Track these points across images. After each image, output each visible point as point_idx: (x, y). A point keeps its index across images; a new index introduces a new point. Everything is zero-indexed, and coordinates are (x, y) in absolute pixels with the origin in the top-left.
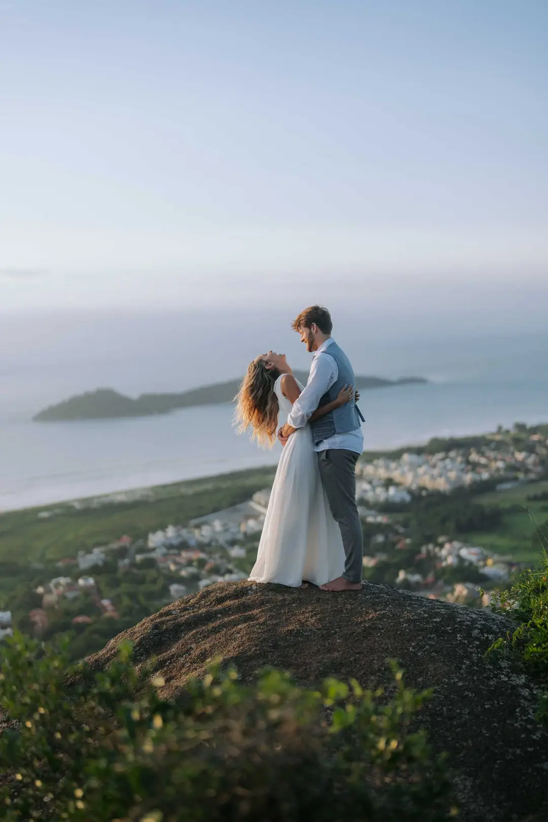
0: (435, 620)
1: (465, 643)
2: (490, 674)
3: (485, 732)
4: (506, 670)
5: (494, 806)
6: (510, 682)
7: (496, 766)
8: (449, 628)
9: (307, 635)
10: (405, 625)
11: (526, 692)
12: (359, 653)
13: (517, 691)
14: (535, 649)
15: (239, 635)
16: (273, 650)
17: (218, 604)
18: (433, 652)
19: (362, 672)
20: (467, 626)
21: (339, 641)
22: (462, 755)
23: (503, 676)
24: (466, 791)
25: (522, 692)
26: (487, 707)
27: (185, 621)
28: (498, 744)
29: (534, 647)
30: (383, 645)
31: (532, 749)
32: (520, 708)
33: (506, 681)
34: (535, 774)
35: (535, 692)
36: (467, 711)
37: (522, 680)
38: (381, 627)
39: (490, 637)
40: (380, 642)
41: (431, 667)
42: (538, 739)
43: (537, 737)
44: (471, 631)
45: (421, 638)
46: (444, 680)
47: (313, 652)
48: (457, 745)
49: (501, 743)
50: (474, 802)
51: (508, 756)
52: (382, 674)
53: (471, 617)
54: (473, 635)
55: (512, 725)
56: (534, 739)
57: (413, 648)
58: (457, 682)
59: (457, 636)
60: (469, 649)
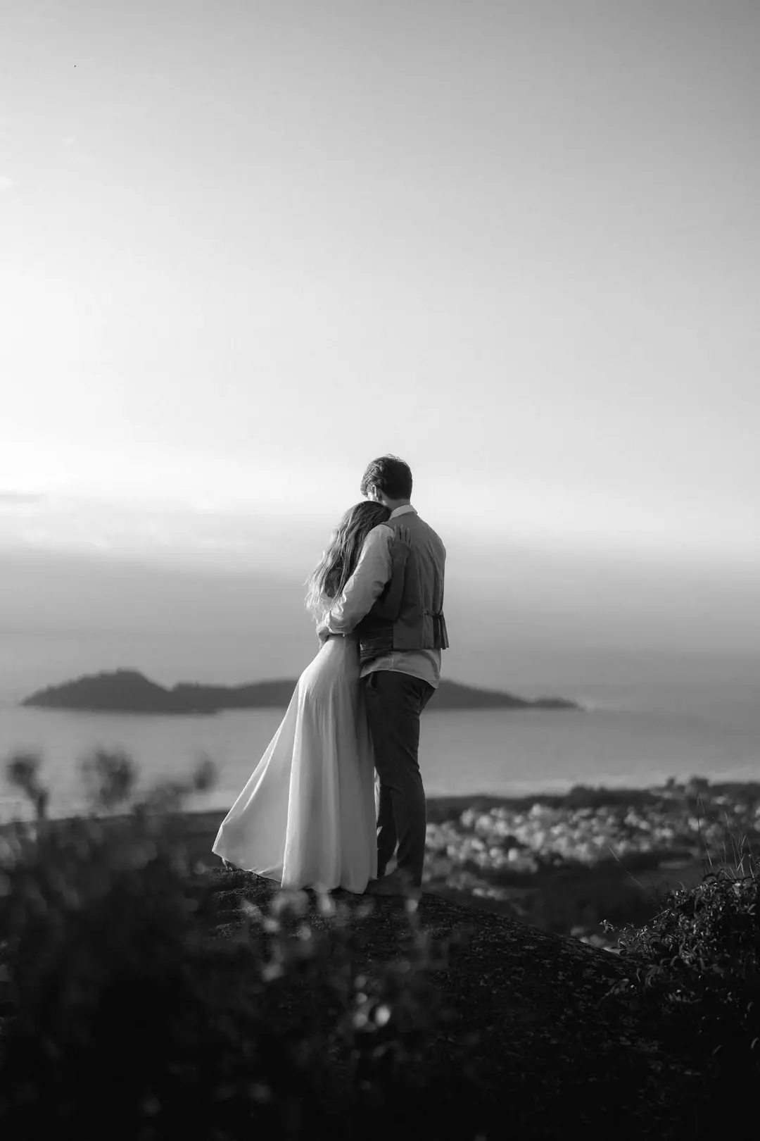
0: (527, 947)
1: (569, 985)
2: (603, 1033)
4: (630, 1031)
6: (634, 1048)
8: (547, 961)
10: (478, 949)
11: (657, 1066)
13: (645, 1063)
14: (678, 999)
18: (516, 991)
20: (576, 962)
23: (624, 1039)
25: (651, 1065)
29: (677, 994)
30: (438, 973)
32: (645, 1089)
33: (629, 1046)
35: (672, 1068)
37: (653, 1047)
39: (611, 981)
41: (510, 1012)
44: (581, 969)
45: (500, 969)
46: (529, 1033)
53: (583, 951)
54: (583, 976)
57: (486, 981)
58: (549, 1038)
59: (558, 974)
60: (574, 994)
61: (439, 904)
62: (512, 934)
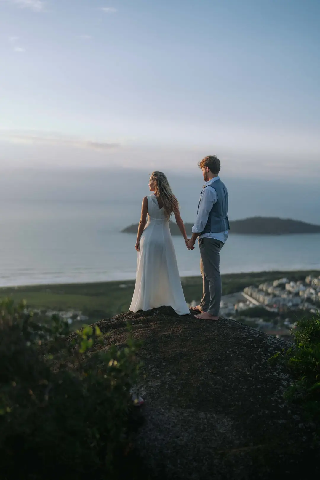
0: (250, 340)
1: (261, 354)
2: (268, 371)
3: (251, 399)
4: (279, 370)
5: (242, 437)
7: (251, 417)
8: (256, 345)
9: (173, 338)
10: (231, 340)
11: (285, 383)
12: (197, 350)
13: (280, 381)
15: (137, 334)
17: (135, 318)
18: (240, 355)
19: (195, 360)
20: (268, 345)
21: (190, 343)
22: (233, 408)
23: (275, 373)
24: (228, 427)
25: (283, 382)
26: (258, 387)
27: (114, 324)
28: (256, 406)
31: (276, 412)
32: (278, 391)
33: (277, 376)
34: (272, 424)
35: (290, 384)
36: (246, 387)
37: (287, 376)
38: (217, 339)
40: (212, 346)
41: (235, 362)
42: (282, 408)
43: (282, 406)
44: (268, 348)
46: (239, 370)
47: (173, 347)
48: (232, 403)
49: (258, 406)
50: (231, 433)
51: (260, 413)
52: (205, 362)
53: (272, 341)
54: (268, 350)
55: (269, 398)
57: (229, 351)
58: (247, 372)
59: (258, 349)
60: (262, 357)
62: (245, 334)
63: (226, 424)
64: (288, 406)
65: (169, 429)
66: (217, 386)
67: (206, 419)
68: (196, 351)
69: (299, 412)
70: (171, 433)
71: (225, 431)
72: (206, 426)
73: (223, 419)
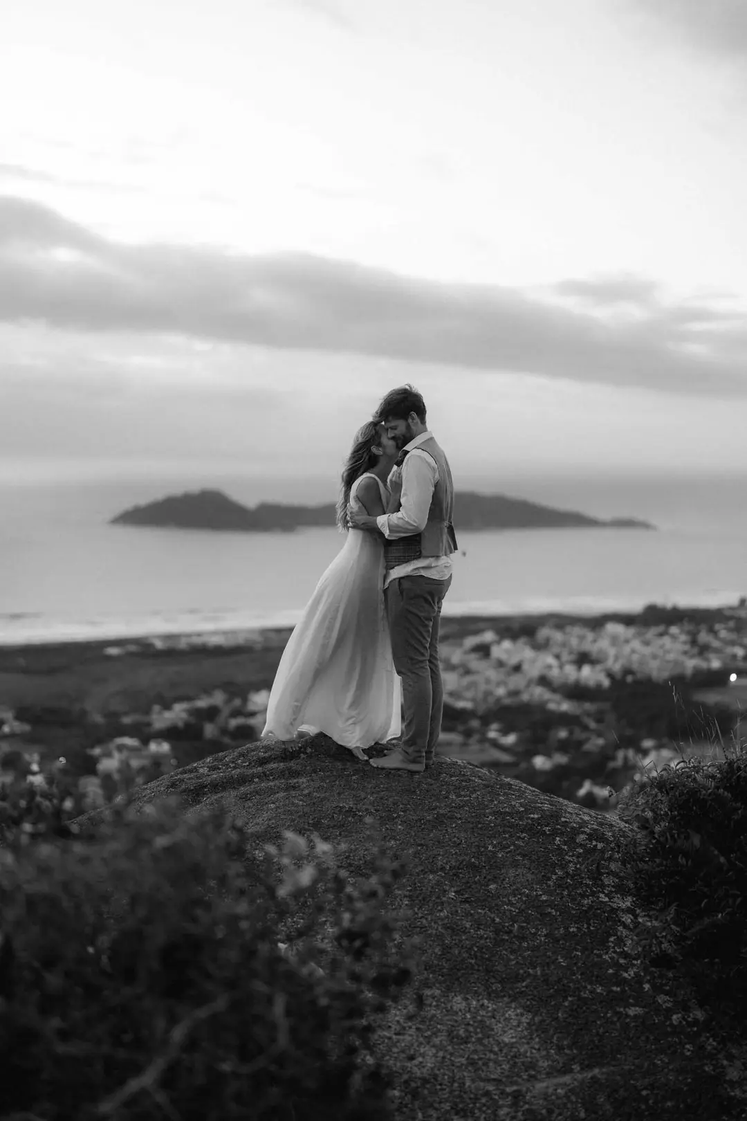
0: (532, 816)
1: (564, 850)
2: (587, 891)
3: (562, 960)
4: (609, 889)
5: (553, 1051)
6: (610, 904)
7: (566, 1004)
8: (548, 828)
9: (360, 816)
10: (490, 817)
11: (628, 919)
12: (421, 845)
13: (617, 916)
15: (272, 806)
16: (311, 828)
17: (258, 766)
18: (518, 855)
19: (420, 868)
20: (573, 828)
21: (400, 827)
22: (524, 984)
23: (602, 895)
24: (520, 1029)
25: (623, 917)
26: (571, 930)
27: (211, 782)
28: (574, 977)
30: (455, 839)
31: (619, 989)
32: (615, 937)
33: (606, 902)
34: (615, 1019)
35: (640, 920)
36: (545, 932)
37: (628, 903)
38: (459, 816)
40: (453, 835)
41: (512, 872)
42: (629, 977)
43: (629, 975)
44: (575, 835)
46: (523, 890)
48: (521, 971)
49: (579, 977)
50: (528, 1043)
51: (585, 993)
52: (445, 873)
53: (581, 819)
54: (577, 841)
55: (600, 956)
56: (625, 978)
57: (494, 846)
58: (541, 895)
59: (554, 839)
60: (567, 857)
61: (464, 775)
62: (520, 803)
63: (515, 1023)
64: (642, 974)
65: (390, 1038)
66: (482, 932)
67: (469, 1011)
68: (419, 848)
69: (668, 988)
70: (395, 1050)
71: (514, 1040)
72: (471, 1029)
73: (507, 1012)
